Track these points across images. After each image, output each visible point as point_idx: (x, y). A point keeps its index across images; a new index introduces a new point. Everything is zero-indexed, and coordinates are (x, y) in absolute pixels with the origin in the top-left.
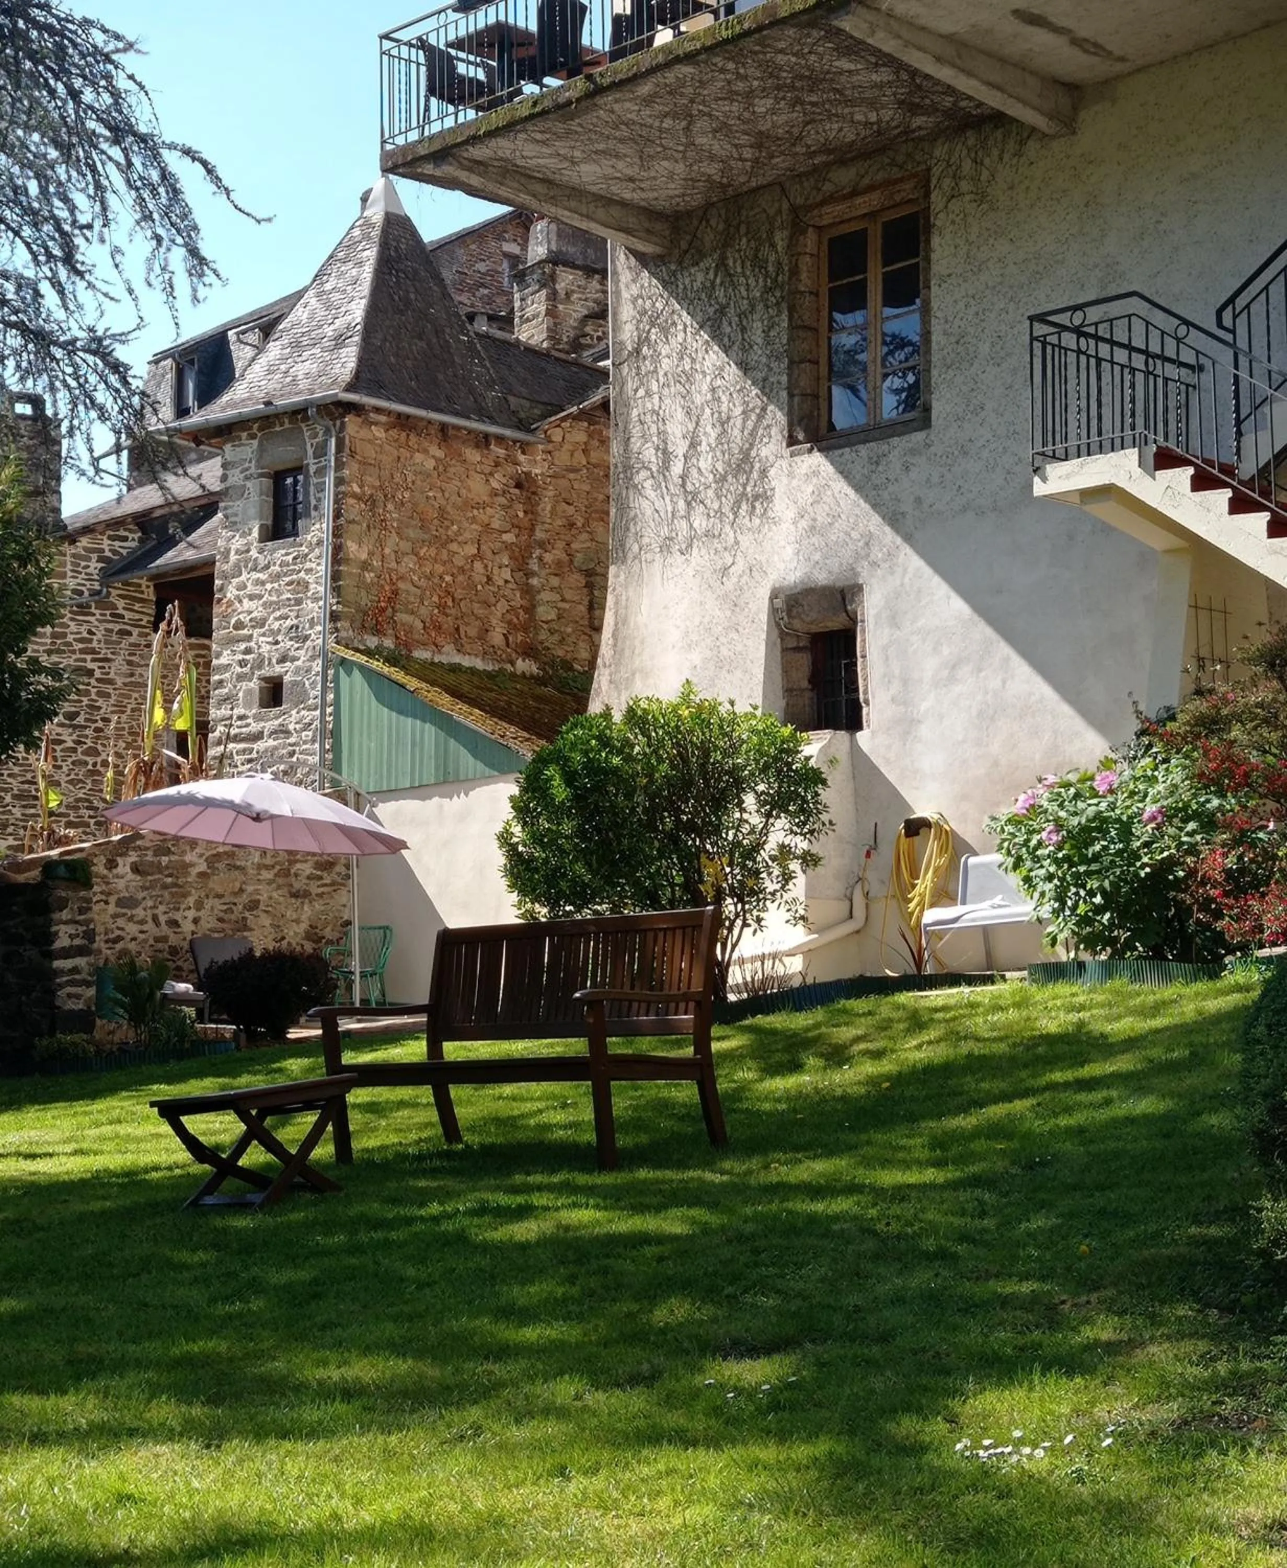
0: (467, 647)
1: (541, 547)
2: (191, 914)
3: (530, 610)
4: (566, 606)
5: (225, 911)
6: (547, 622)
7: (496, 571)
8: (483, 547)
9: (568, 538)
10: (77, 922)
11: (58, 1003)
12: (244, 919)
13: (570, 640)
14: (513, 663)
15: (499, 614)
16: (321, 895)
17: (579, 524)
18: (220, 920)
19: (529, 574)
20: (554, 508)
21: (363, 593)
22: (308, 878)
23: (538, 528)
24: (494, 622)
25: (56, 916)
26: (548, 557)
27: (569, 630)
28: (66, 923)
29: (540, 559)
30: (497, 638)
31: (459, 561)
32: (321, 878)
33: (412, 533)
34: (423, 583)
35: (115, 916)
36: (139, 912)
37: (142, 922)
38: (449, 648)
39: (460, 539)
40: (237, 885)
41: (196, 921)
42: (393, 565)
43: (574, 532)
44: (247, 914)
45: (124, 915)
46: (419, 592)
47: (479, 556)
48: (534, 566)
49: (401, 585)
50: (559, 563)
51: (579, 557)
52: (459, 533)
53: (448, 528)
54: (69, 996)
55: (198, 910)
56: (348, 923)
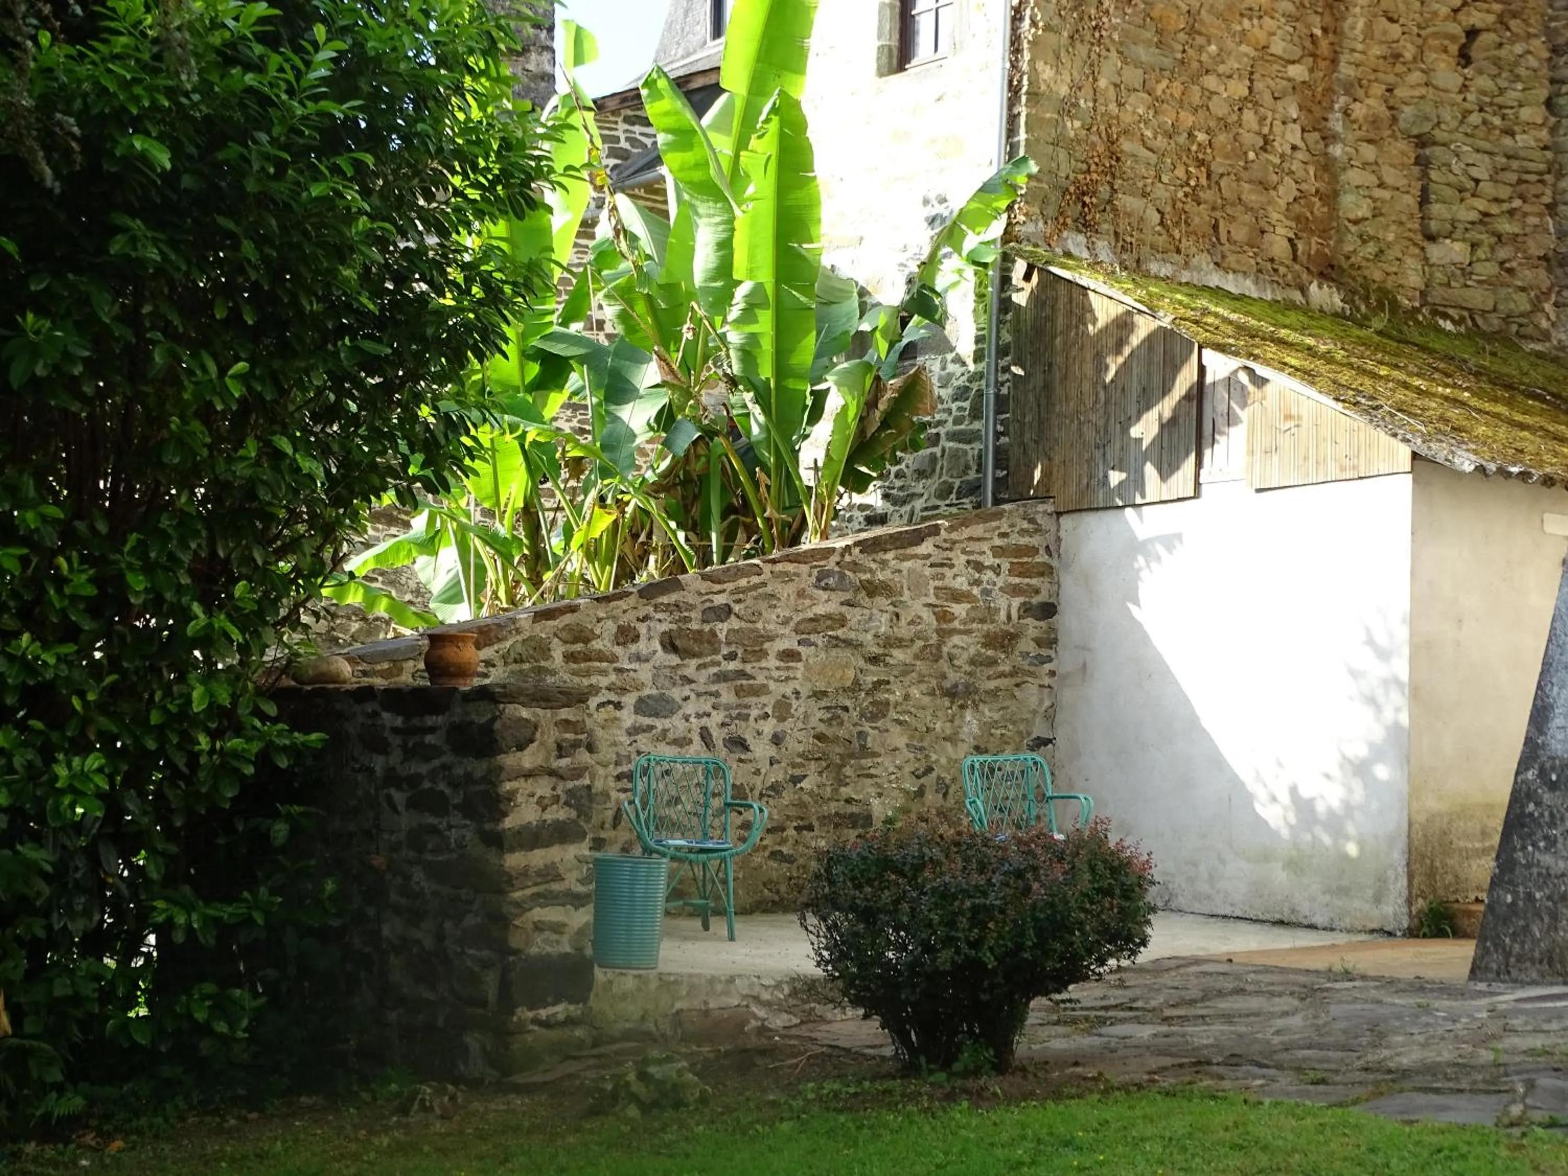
0: (1232, 259)
1: (1347, 93)
2: (768, 727)
3: (1330, 197)
4: (1386, 194)
5: (829, 722)
6: (1356, 222)
7: (1278, 128)
8: (1259, 86)
9: (1391, 78)
10: (552, 773)
11: (515, 941)
12: (862, 735)
13: (1392, 254)
14: (1303, 290)
15: (1282, 203)
16: (994, 694)
17: (1408, 56)
18: (820, 737)
19: (1328, 138)
20: (1369, 25)
21: (1062, 155)
22: (972, 662)
23: (1344, 58)
24: (1275, 216)
25: (509, 760)
26: (1358, 110)
27: (1391, 237)
28: (529, 775)
29: (1346, 113)
30: (1278, 245)
31: (1219, 108)
32: (993, 662)
33: (1142, 53)
34: (1161, 142)
35: (634, 731)
36: (675, 724)
37: (682, 742)
38: (1203, 260)
39: (1221, 69)
40: (851, 674)
41: (777, 740)
42: (1113, 107)
43: (1399, 68)
44: (866, 727)
45: (651, 728)
46: (1153, 158)
47: (1251, 100)
48: (1336, 123)
49: (1126, 145)
50: (1375, 122)
51: (1408, 112)
52: (1219, 58)
53: (1201, 49)
54: (539, 927)
55: (782, 719)
56: (1041, 743)
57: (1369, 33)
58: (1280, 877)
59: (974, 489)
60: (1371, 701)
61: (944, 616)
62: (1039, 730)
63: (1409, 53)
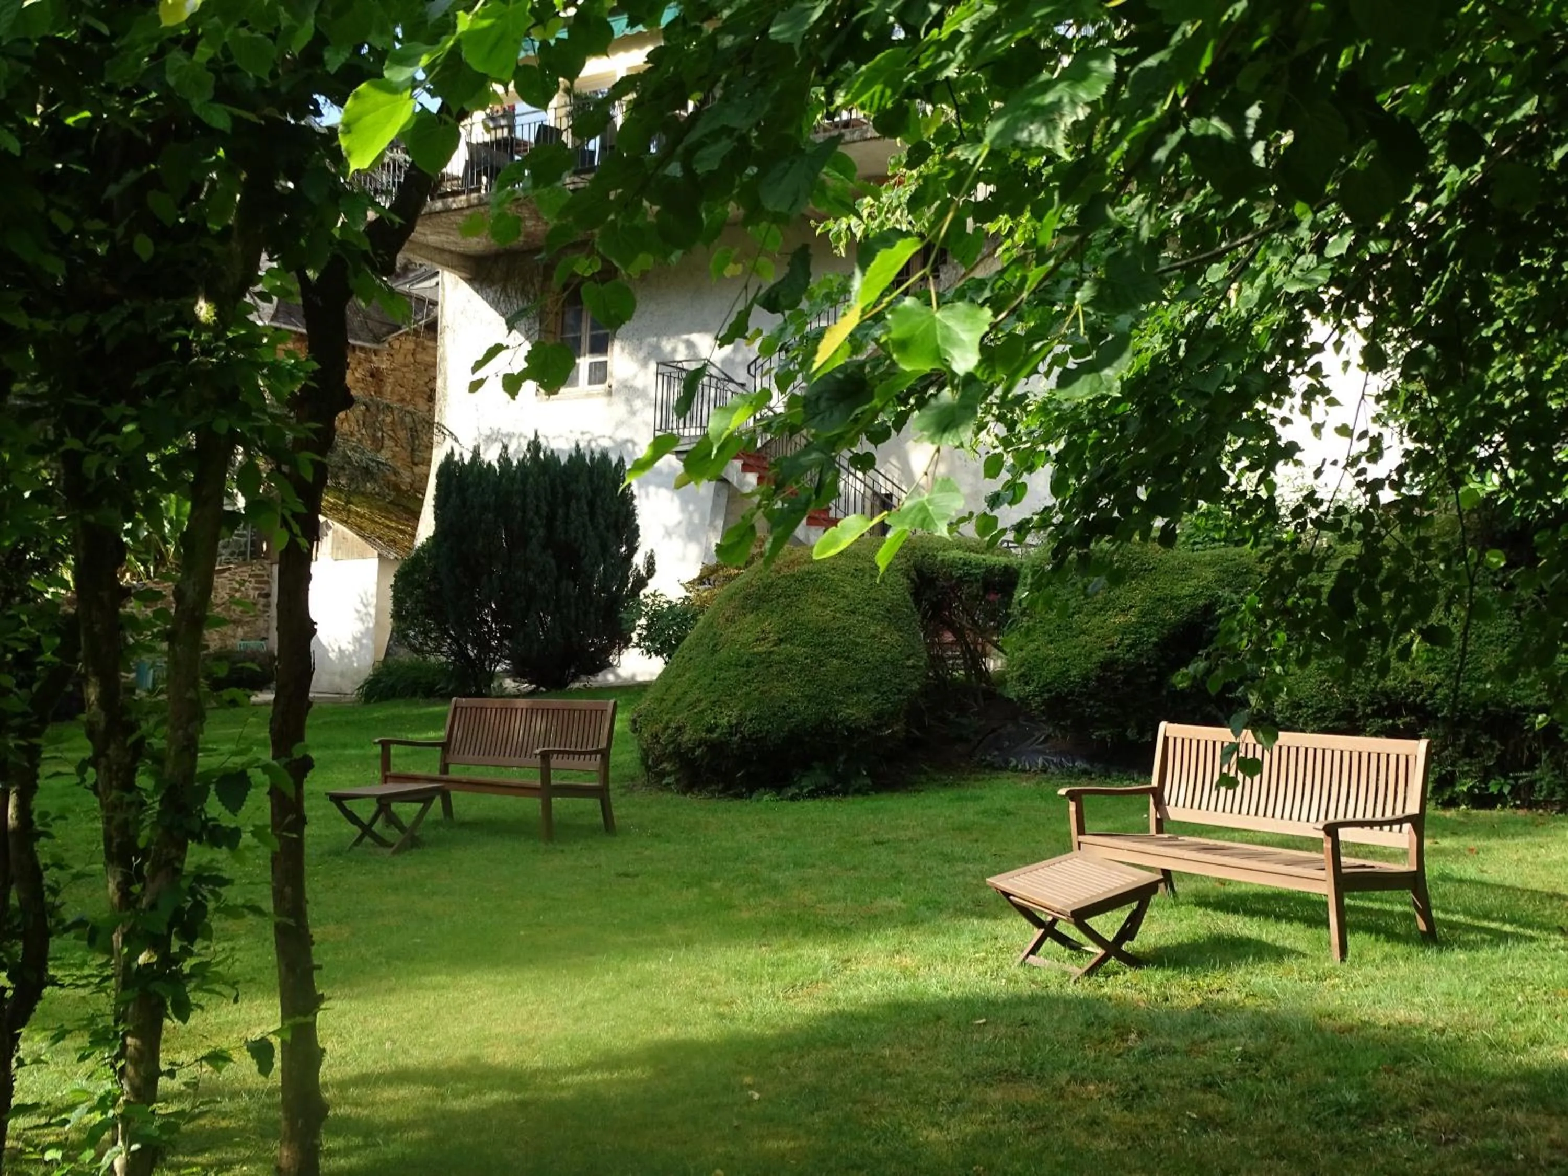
20: (393, 389)
56: (264, 639)
57: (392, 392)
58: (337, 679)
59: (243, 554)
60: (361, 620)
61: (232, 597)
62: (264, 634)
63: (408, 398)
